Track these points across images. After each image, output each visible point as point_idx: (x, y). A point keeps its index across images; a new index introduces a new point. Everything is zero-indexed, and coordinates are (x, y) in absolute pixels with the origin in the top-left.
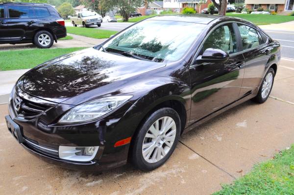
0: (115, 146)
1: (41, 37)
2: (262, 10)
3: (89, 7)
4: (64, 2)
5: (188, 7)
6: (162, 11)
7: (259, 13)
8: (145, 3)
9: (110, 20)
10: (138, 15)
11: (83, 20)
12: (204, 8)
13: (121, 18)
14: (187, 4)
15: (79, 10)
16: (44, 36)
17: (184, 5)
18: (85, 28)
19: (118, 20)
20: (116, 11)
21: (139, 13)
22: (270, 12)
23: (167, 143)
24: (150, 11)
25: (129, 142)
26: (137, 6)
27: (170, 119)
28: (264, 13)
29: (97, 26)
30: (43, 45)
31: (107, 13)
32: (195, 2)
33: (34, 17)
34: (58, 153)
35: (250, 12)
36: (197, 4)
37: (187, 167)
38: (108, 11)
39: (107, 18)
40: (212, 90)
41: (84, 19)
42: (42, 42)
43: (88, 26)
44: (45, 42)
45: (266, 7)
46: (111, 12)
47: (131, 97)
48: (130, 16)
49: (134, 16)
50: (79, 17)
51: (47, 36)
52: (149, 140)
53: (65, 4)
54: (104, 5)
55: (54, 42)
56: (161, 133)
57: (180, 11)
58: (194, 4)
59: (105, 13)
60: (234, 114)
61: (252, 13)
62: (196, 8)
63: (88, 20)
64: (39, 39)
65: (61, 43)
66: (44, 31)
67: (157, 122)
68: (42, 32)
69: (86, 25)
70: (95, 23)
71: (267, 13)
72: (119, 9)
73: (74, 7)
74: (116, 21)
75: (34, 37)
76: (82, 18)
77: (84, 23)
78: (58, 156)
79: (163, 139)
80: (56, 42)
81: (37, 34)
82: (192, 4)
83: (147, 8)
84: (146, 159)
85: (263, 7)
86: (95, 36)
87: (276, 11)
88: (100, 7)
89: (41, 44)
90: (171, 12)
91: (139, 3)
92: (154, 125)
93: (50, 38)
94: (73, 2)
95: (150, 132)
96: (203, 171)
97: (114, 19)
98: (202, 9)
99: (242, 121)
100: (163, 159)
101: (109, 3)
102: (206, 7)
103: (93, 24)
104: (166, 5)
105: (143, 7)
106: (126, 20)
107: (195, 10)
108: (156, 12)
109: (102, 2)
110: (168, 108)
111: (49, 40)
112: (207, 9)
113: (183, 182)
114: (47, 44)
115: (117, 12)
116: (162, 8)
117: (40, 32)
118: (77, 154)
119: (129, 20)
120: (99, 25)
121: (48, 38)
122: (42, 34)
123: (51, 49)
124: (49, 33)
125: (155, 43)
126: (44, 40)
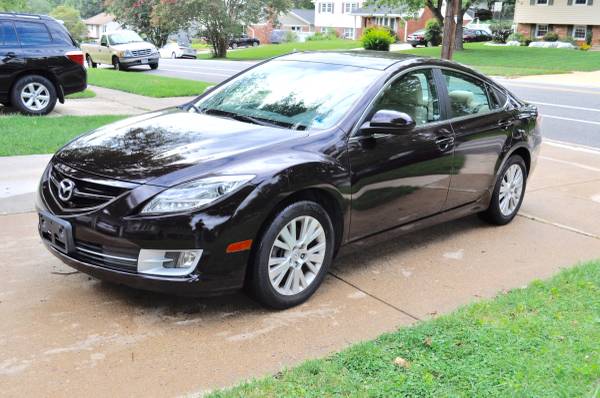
0: (228, 251)
1: (28, 90)
2: (555, 39)
3: (124, 20)
4: (59, 3)
5: (375, 27)
6: (311, 34)
7: (547, 44)
8: (270, 15)
9: (180, 53)
10: (251, 42)
11: (115, 53)
12: (415, 30)
13: (208, 50)
14: (374, 18)
15: (98, 26)
16: (36, 88)
17: (366, 20)
18: (117, 72)
19: (198, 53)
20: (194, 33)
21: (253, 37)
22: (575, 43)
23: (310, 265)
24: (281, 34)
25: (248, 248)
26: (248, 20)
27: (315, 222)
28: (560, 45)
29: (148, 67)
30: (33, 108)
31: (171, 37)
32: (395, 15)
33: (15, 44)
34: (136, 263)
35: (528, 43)
36: (398, 18)
37: (344, 307)
38: (176, 30)
39: (172, 48)
40: (400, 188)
41: (116, 50)
42: (30, 102)
43: (125, 67)
44: (37, 102)
45: (565, 31)
46: (182, 33)
47: (252, 177)
48: (231, 45)
49: (239, 44)
50: (103, 44)
51: (42, 88)
52: (280, 253)
53: (63, 11)
54: (166, 17)
55: (58, 103)
56: (300, 244)
57: (357, 37)
58: (392, 20)
59: (166, 36)
60: (443, 240)
61: (531, 45)
62: (395, 29)
63: (127, 52)
64: (24, 94)
65: (72, 105)
66: (36, 77)
67: (293, 223)
68: (30, 77)
69: (121, 64)
70: (144, 59)
71: (568, 45)
72: (204, 28)
73: (84, 17)
74: (195, 57)
75: (11, 90)
76: (112, 47)
77: (115, 59)
78: (136, 269)
79: (303, 256)
80: (62, 101)
81: (21, 81)
82: (386, 20)
83: (274, 26)
84: (275, 284)
85: (557, 31)
86: (148, 92)
87: (589, 42)
88: (154, 21)
89: (28, 105)
90: (333, 37)
91: (255, 14)
92: (289, 228)
93: (47, 92)
94: (81, 6)
95: (281, 239)
96: (370, 312)
97: (189, 51)
98: (410, 32)
99: (456, 251)
100: (304, 292)
101: (178, 12)
102: (421, 27)
103: (139, 63)
104: (322, 19)
105: (263, 23)
106: (220, 54)
107: (392, 33)
108: (296, 37)
109: (159, 10)
110: (310, 202)
111: (47, 97)
112: (422, 33)
113: (336, 323)
114: (40, 107)
115: (199, 35)
116: (312, 26)
117: (26, 79)
118: (166, 265)
119: (227, 56)
120: (154, 66)
121: (43, 93)
122: (30, 82)
123: (50, 116)
124: (46, 81)
125: (291, 104)
126: (34, 96)
